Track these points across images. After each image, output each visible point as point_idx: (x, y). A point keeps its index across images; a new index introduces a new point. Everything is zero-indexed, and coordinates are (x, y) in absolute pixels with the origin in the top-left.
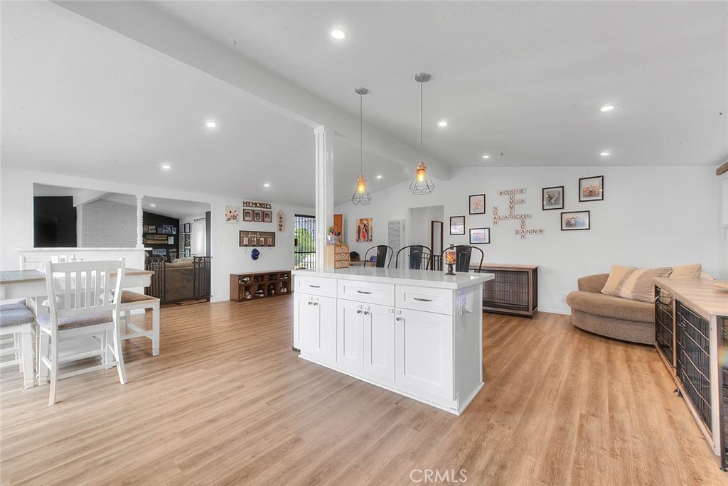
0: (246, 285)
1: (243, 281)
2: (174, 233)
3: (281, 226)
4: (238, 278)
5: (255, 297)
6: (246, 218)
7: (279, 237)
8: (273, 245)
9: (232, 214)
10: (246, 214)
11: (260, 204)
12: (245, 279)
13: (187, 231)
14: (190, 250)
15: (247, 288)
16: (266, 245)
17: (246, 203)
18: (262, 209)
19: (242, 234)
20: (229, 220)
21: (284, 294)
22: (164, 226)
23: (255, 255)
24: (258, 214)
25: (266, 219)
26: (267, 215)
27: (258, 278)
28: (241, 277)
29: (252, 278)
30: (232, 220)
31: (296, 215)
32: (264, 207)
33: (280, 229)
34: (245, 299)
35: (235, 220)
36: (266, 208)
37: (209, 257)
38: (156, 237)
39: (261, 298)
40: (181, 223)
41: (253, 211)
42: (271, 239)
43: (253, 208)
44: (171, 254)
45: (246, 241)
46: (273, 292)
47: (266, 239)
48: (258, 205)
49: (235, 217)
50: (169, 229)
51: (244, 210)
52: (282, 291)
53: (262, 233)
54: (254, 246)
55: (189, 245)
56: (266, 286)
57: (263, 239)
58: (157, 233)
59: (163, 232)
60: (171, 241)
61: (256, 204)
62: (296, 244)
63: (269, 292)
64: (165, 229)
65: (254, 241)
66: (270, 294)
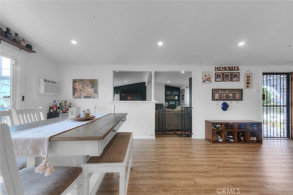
0: (218, 130)
1: (215, 127)
2: (178, 94)
3: (248, 83)
4: (211, 124)
5: (226, 141)
6: (218, 80)
7: (246, 93)
8: (241, 99)
9: (207, 77)
10: (217, 76)
11: (229, 68)
12: (217, 126)
13: (183, 93)
14: (184, 102)
15: (219, 133)
16: (234, 99)
17: (217, 69)
18: (231, 71)
19: (214, 91)
20: (204, 81)
21: (252, 142)
22: (174, 91)
23: (225, 107)
24: (227, 76)
25: (234, 79)
26: (235, 76)
27: (228, 126)
28: (214, 124)
29: (223, 126)
30: (207, 81)
31: (264, 74)
32: (232, 70)
33: (248, 87)
34: (217, 142)
35: (209, 82)
36: (235, 70)
37: (191, 107)
38: (171, 96)
39: (232, 143)
40: (181, 89)
41: (223, 74)
42: (238, 95)
43: (223, 72)
44: (177, 104)
45: (217, 96)
46: (242, 138)
47: (234, 95)
48: (227, 69)
49: (209, 79)
50: (176, 93)
51: (216, 73)
52: (252, 139)
53: (230, 90)
54: (224, 100)
55: (184, 100)
56: (236, 133)
57: (231, 95)
58: (171, 95)
59: (174, 94)
60: (176, 98)
61: (225, 68)
62: (264, 99)
63: (238, 138)
64: (174, 93)
65: (224, 96)
66: (239, 141)
